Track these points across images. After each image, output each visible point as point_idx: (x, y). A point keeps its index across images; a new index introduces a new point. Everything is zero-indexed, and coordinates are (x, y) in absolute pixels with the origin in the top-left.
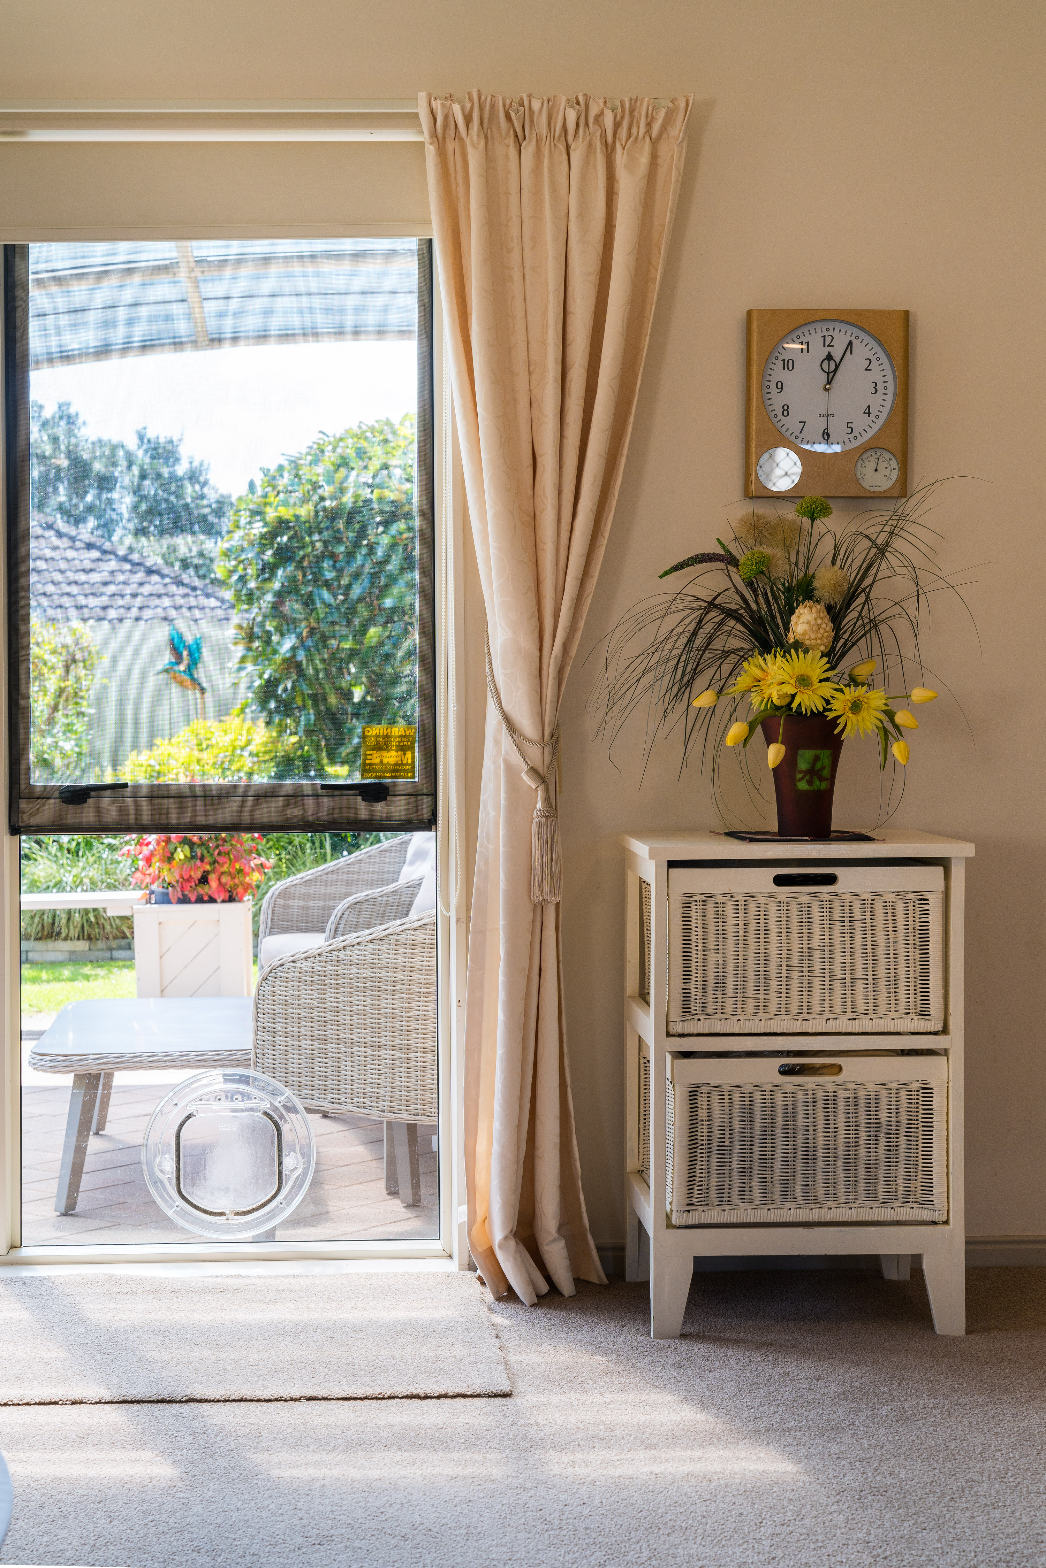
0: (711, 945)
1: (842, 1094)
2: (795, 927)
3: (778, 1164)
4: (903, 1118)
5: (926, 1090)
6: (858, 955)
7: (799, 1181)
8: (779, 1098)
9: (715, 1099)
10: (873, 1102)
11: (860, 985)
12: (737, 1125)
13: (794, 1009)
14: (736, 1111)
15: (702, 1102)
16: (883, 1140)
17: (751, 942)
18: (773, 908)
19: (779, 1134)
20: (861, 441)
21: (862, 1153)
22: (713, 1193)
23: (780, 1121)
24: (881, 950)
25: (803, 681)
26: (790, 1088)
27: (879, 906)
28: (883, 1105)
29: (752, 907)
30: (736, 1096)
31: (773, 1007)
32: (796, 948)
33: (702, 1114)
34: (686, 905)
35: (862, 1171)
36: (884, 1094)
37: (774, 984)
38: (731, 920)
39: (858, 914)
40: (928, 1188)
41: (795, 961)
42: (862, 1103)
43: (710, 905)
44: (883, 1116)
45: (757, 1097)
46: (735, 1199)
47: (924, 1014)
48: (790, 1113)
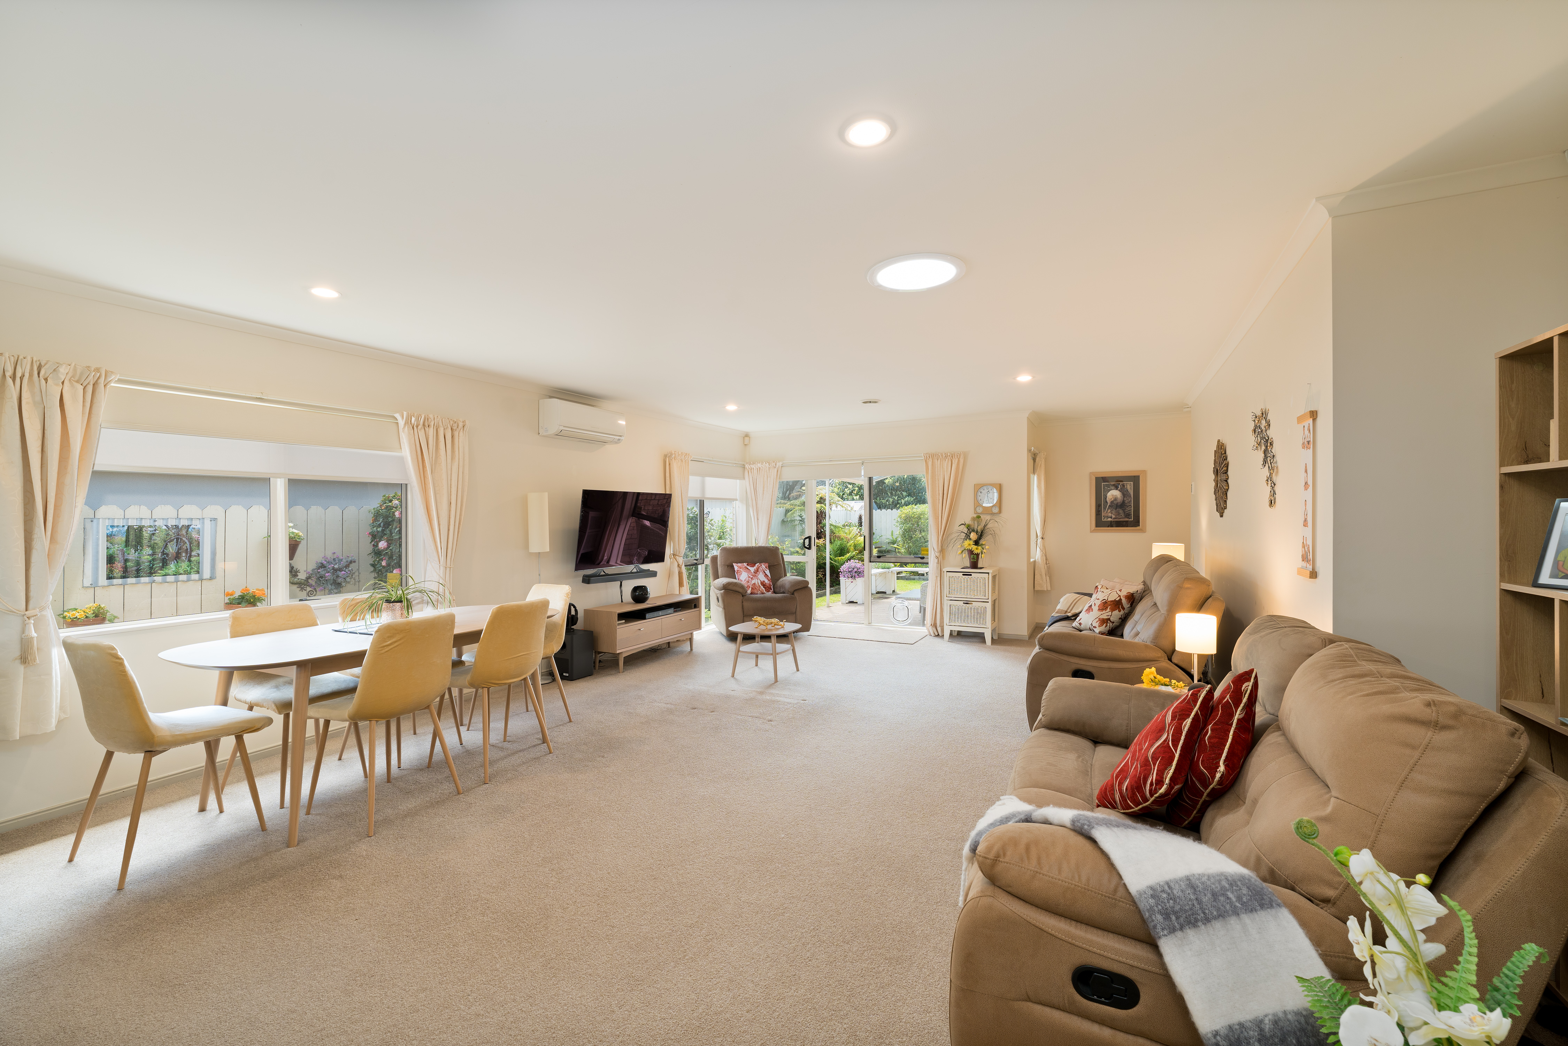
0: (953, 584)
1: (972, 607)
2: (966, 582)
3: (964, 617)
4: (981, 611)
5: (986, 608)
6: (975, 587)
7: (967, 620)
8: (963, 607)
10: (976, 608)
11: (976, 591)
12: (956, 611)
13: (965, 594)
14: (956, 609)
15: (952, 607)
16: (978, 614)
17: (959, 584)
18: (962, 579)
20: (993, 504)
21: (975, 616)
22: (957, 621)
23: (963, 611)
24: (978, 586)
25: (969, 545)
26: (965, 606)
27: (981, 579)
28: (978, 609)
29: (959, 578)
30: (956, 607)
31: (962, 594)
32: (966, 585)
33: (951, 609)
34: (949, 578)
35: (975, 619)
36: (978, 607)
37: (962, 590)
38: (956, 581)
39: (975, 580)
40: (985, 622)
41: (966, 587)
42: (974, 608)
43: (953, 578)
44: (979, 611)
45: (960, 607)
46: (960, 622)
48: (965, 610)
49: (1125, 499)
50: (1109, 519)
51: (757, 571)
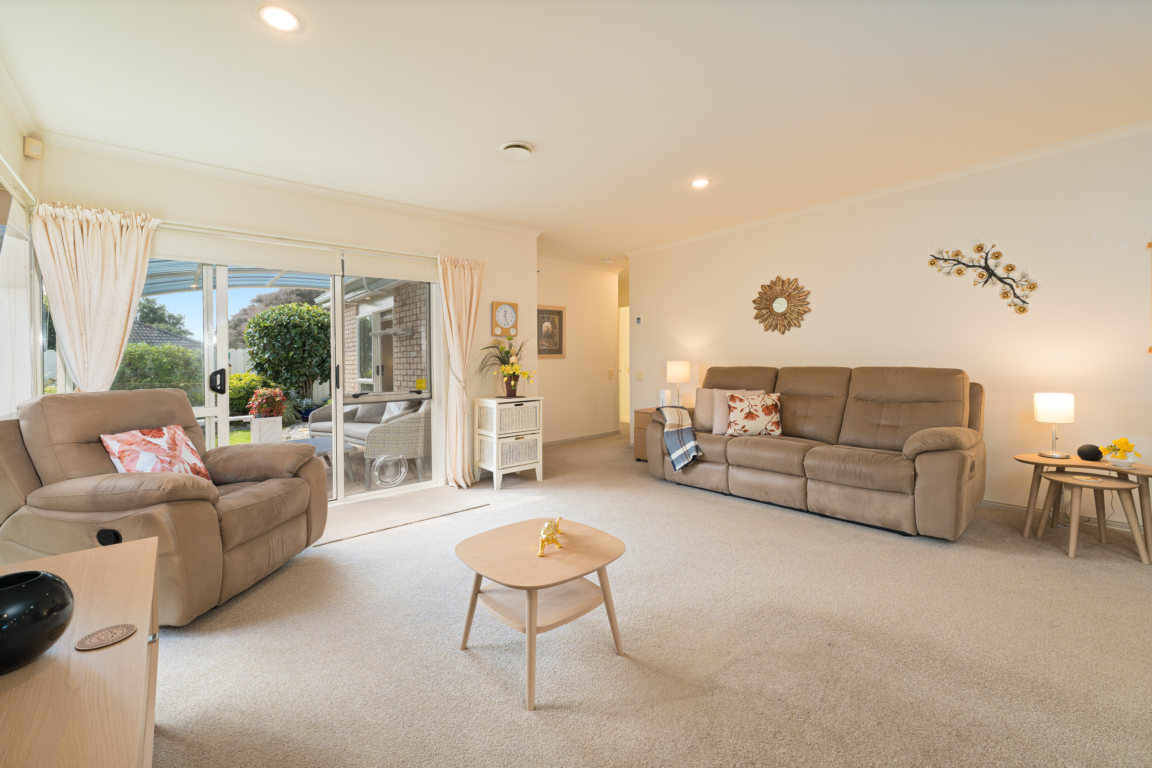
0: (505, 418)
1: (524, 442)
2: (517, 414)
3: (515, 456)
4: (533, 445)
5: (536, 440)
6: (527, 417)
7: (518, 458)
8: (515, 444)
9: (505, 445)
10: (529, 443)
11: (527, 422)
12: (508, 450)
13: (517, 428)
14: (508, 447)
15: (503, 446)
16: (530, 449)
17: (511, 416)
18: (514, 410)
19: (515, 450)
20: (510, 326)
21: (527, 452)
22: (505, 462)
23: (515, 448)
24: (530, 416)
25: (516, 370)
26: (516, 442)
27: (530, 408)
28: (530, 443)
29: (511, 410)
30: (508, 444)
31: (514, 428)
32: (517, 417)
33: (503, 448)
34: (501, 411)
35: (527, 455)
36: (530, 441)
37: (514, 424)
38: (508, 413)
39: (527, 410)
40: (537, 457)
41: (517, 420)
42: (527, 443)
43: (504, 411)
44: (530, 446)
45: (512, 444)
46: (509, 463)
47: (536, 427)
48: (517, 446)
49: (554, 330)
50: (544, 348)
51: (173, 445)
